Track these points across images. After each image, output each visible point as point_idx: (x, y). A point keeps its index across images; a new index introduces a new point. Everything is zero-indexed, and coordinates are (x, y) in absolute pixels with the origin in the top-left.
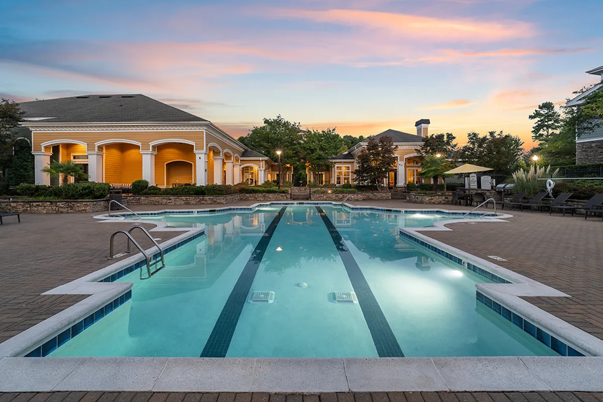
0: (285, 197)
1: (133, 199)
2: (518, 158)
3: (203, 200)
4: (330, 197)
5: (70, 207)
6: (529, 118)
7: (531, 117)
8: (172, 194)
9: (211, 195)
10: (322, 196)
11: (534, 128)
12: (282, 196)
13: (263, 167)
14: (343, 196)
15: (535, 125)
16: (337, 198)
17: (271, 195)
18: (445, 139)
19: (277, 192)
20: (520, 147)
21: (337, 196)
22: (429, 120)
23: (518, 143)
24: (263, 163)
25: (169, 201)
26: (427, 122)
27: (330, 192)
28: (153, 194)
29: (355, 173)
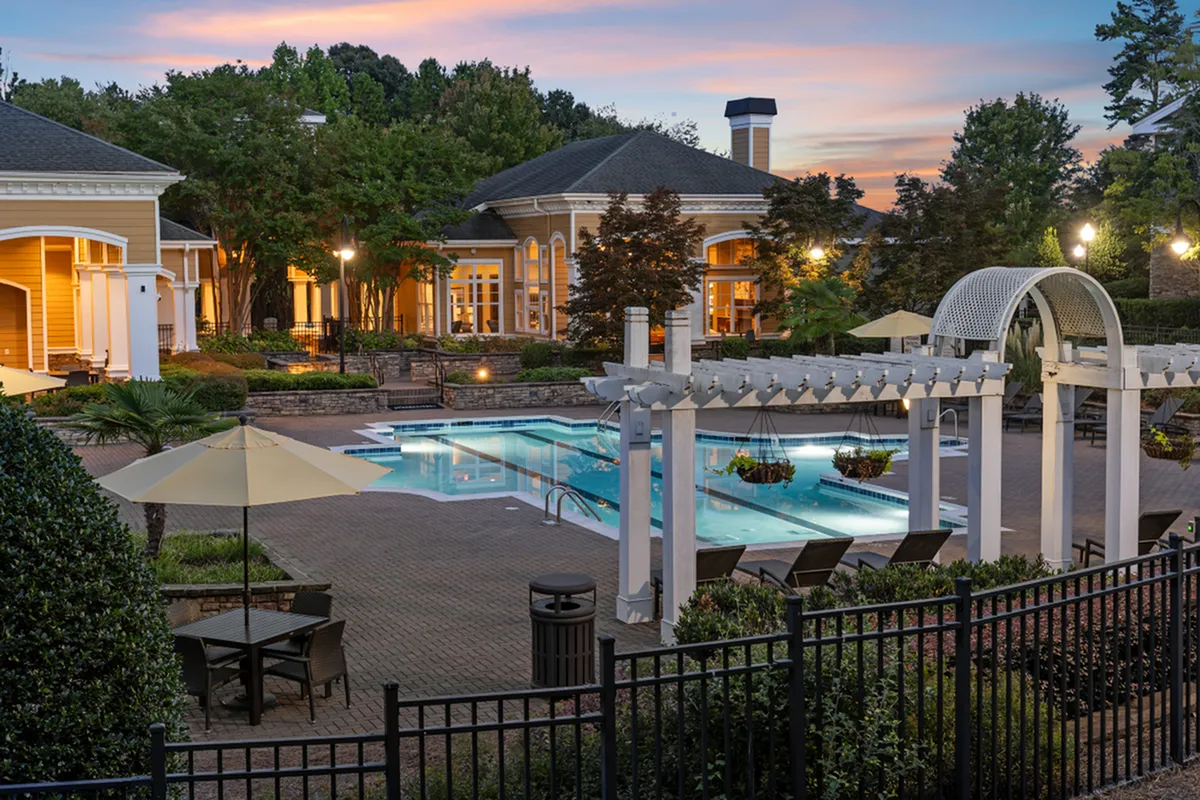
0: (373, 403)
2: (1058, 190)
4: (513, 399)
6: (1097, 35)
7: (1103, 32)
10: (488, 396)
11: (1111, 71)
12: (363, 398)
13: (192, 278)
14: (553, 391)
15: (1116, 65)
16: (535, 401)
17: (326, 399)
18: (833, 193)
19: (342, 387)
20: (1067, 144)
21: (536, 394)
22: (773, 100)
23: (1059, 128)
24: (191, 261)
26: (767, 107)
27: (483, 374)
29: (570, 312)
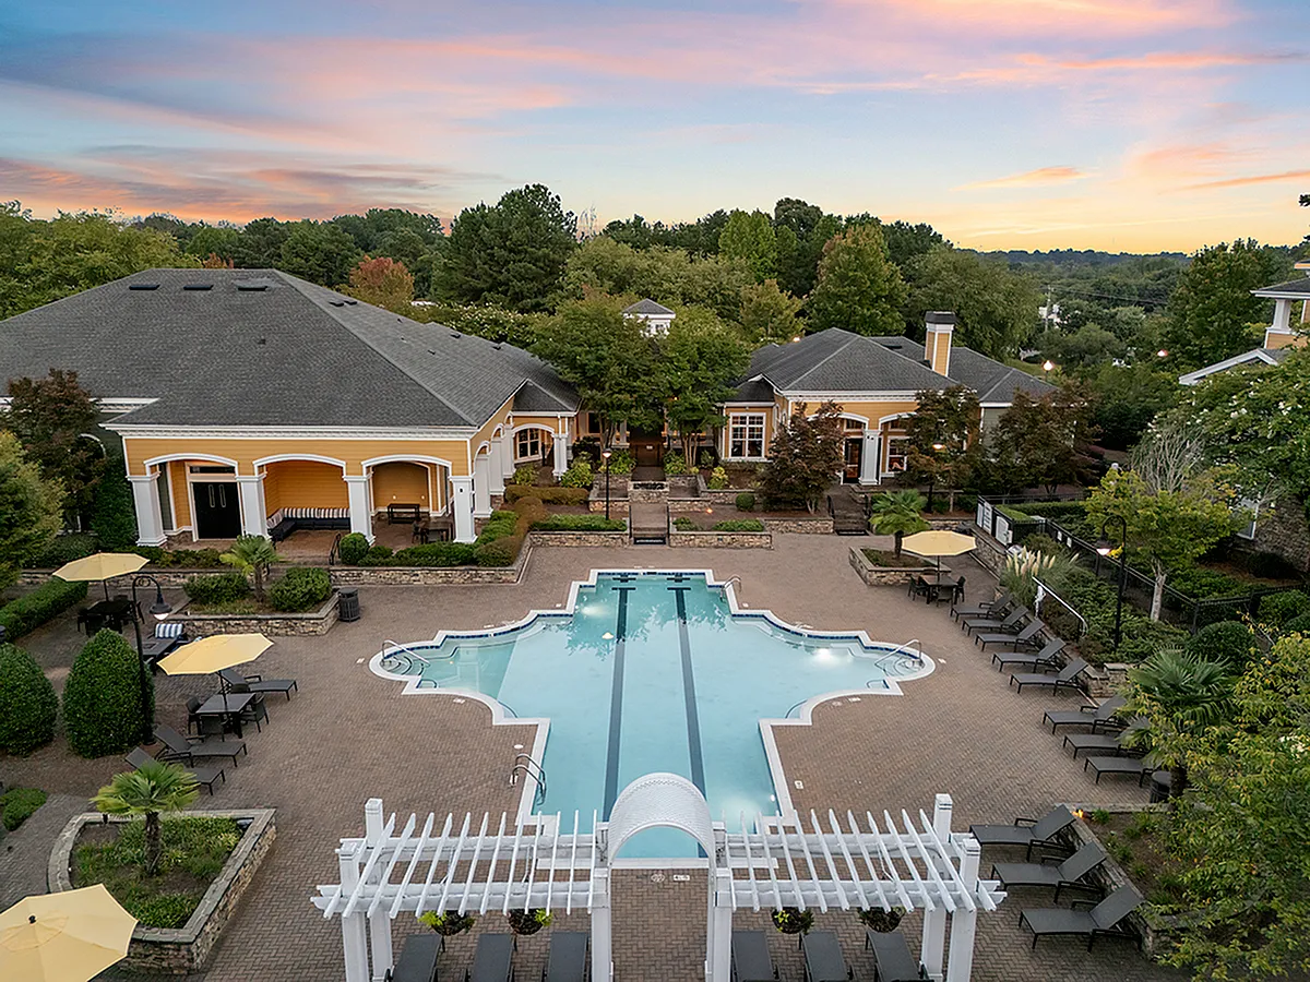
0: (619, 541)
1: (347, 575)
3: (476, 576)
4: (707, 542)
5: (291, 626)
8: (419, 566)
9: (490, 566)
10: (691, 540)
12: (614, 539)
13: (564, 432)
14: (733, 538)
16: (721, 544)
17: (592, 538)
19: (604, 530)
21: (721, 540)
24: (564, 422)
25: (414, 578)
28: (382, 565)
